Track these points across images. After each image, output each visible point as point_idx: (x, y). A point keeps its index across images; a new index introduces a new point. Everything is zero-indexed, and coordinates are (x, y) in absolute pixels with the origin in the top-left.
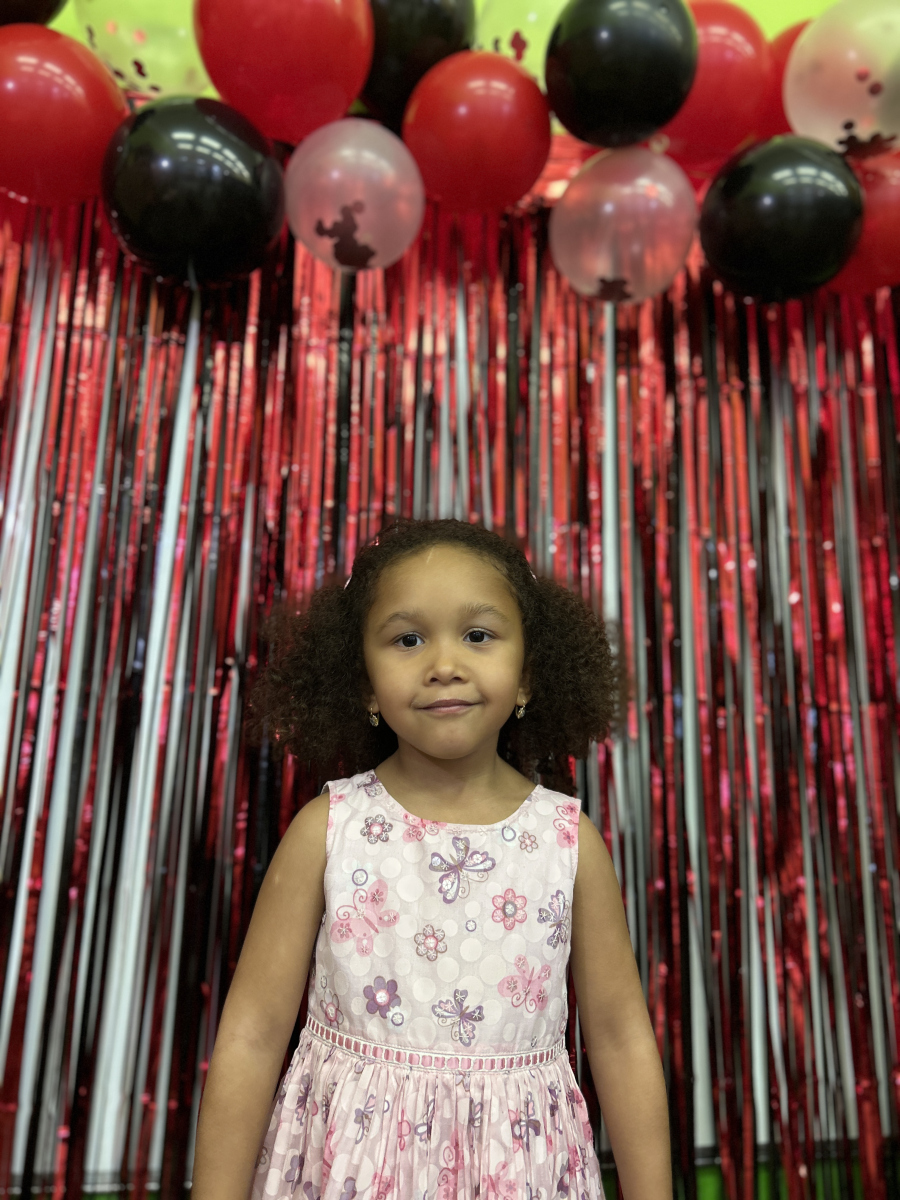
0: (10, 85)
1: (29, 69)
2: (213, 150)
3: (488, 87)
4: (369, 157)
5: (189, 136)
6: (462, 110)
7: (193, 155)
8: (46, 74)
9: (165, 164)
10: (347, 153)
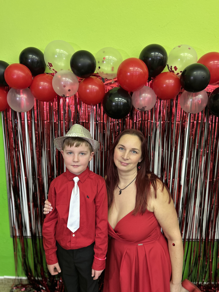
0: (88, 91)
1: (91, 88)
2: (121, 100)
3: (169, 82)
4: (147, 95)
5: (117, 99)
6: (165, 86)
7: (118, 102)
8: (93, 88)
9: (114, 104)
10: (143, 95)
